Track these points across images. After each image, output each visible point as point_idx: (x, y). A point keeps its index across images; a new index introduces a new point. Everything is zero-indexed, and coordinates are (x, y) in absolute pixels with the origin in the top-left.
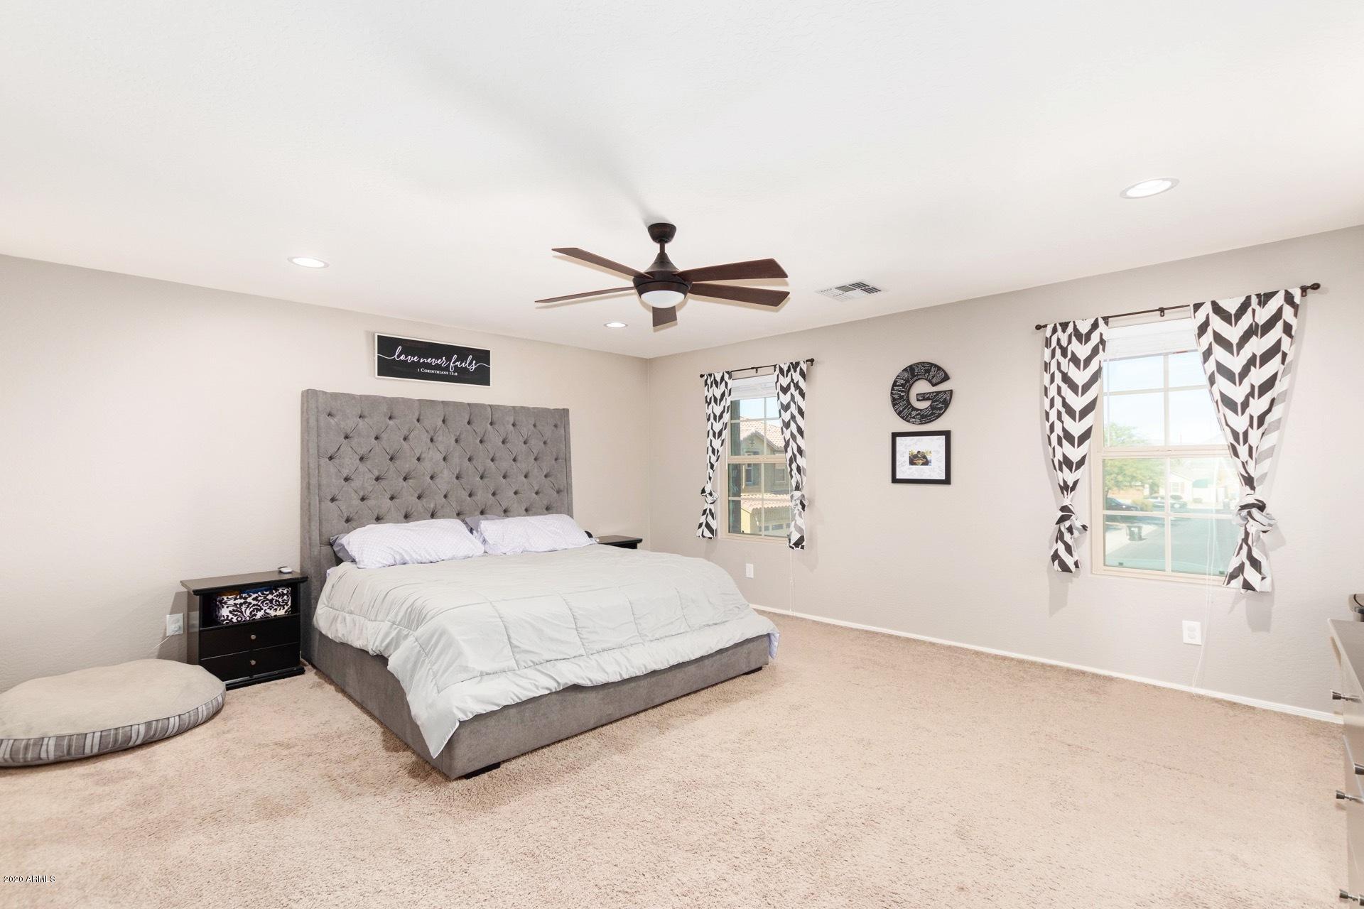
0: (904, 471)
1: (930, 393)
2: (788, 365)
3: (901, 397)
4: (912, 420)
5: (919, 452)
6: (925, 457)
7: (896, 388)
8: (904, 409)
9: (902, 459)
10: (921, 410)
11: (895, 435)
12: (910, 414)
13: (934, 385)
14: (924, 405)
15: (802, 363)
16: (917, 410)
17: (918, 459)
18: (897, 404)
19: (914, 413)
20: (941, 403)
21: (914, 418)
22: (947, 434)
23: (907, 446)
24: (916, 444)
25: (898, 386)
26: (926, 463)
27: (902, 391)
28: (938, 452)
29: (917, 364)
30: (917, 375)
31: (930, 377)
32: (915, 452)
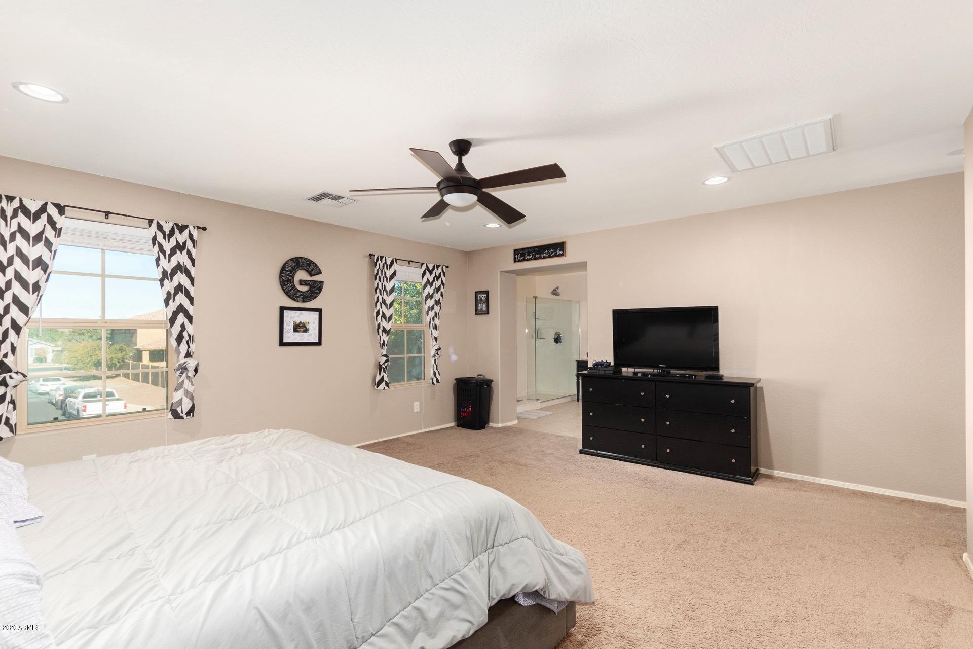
0: (290, 336)
1: (310, 281)
2: (171, 224)
3: (289, 280)
4: (297, 299)
5: (300, 322)
6: (305, 326)
7: (285, 272)
8: (291, 290)
9: (288, 327)
10: (304, 292)
11: (282, 309)
12: (296, 294)
13: (311, 275)
14: (304, 289)
15: (191, 228)
16: (301, 292)
17: (300, 327)
18: (285, 285)
19: (298, 294)
20: (315, 289)
21: (298, 297)
22: (320, 311)
23: (291, 318)
24: (298, 316)
25: (287, 271)
26: (306, 330)
27: (290, 276)
28: (313, 323)
29: (302, 258)
30: (301, 266)
31: (310, 270)
32: (298, 322)
